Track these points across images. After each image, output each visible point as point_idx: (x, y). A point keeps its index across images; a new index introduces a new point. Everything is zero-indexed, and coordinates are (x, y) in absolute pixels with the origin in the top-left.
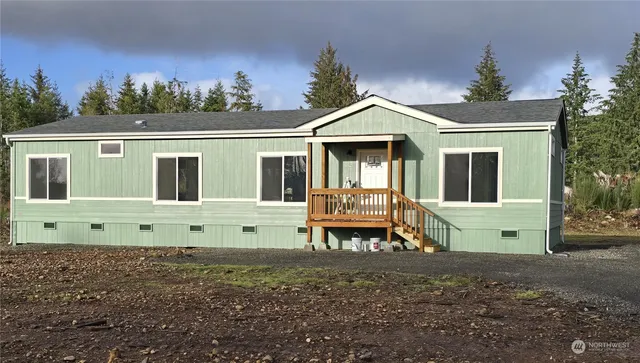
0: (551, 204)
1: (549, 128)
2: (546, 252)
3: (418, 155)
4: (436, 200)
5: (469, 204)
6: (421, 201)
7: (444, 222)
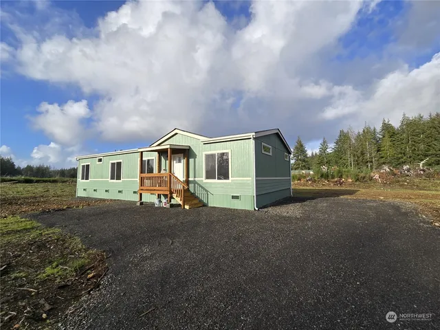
0: (256, 180)
1: (251, 137)
2: (255, 209)
3: (194, 156)
4: (202, 179)
5: (216, 181)
6: (196, 179)
7: (206, 190)
